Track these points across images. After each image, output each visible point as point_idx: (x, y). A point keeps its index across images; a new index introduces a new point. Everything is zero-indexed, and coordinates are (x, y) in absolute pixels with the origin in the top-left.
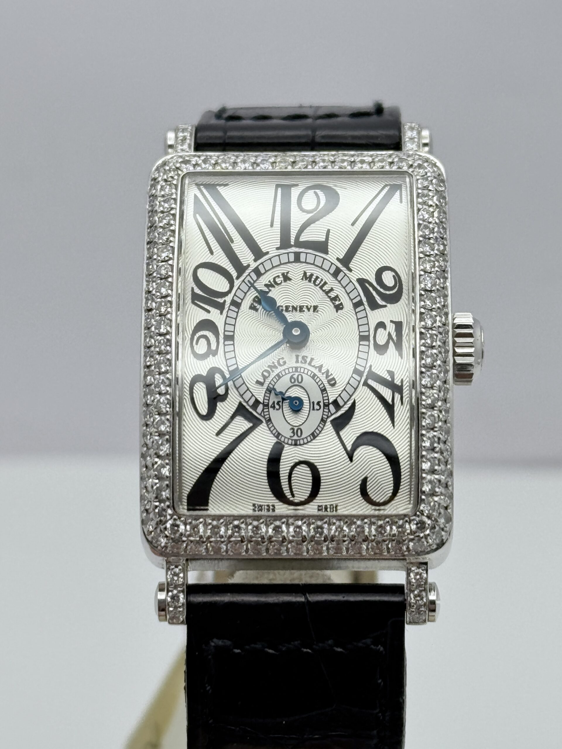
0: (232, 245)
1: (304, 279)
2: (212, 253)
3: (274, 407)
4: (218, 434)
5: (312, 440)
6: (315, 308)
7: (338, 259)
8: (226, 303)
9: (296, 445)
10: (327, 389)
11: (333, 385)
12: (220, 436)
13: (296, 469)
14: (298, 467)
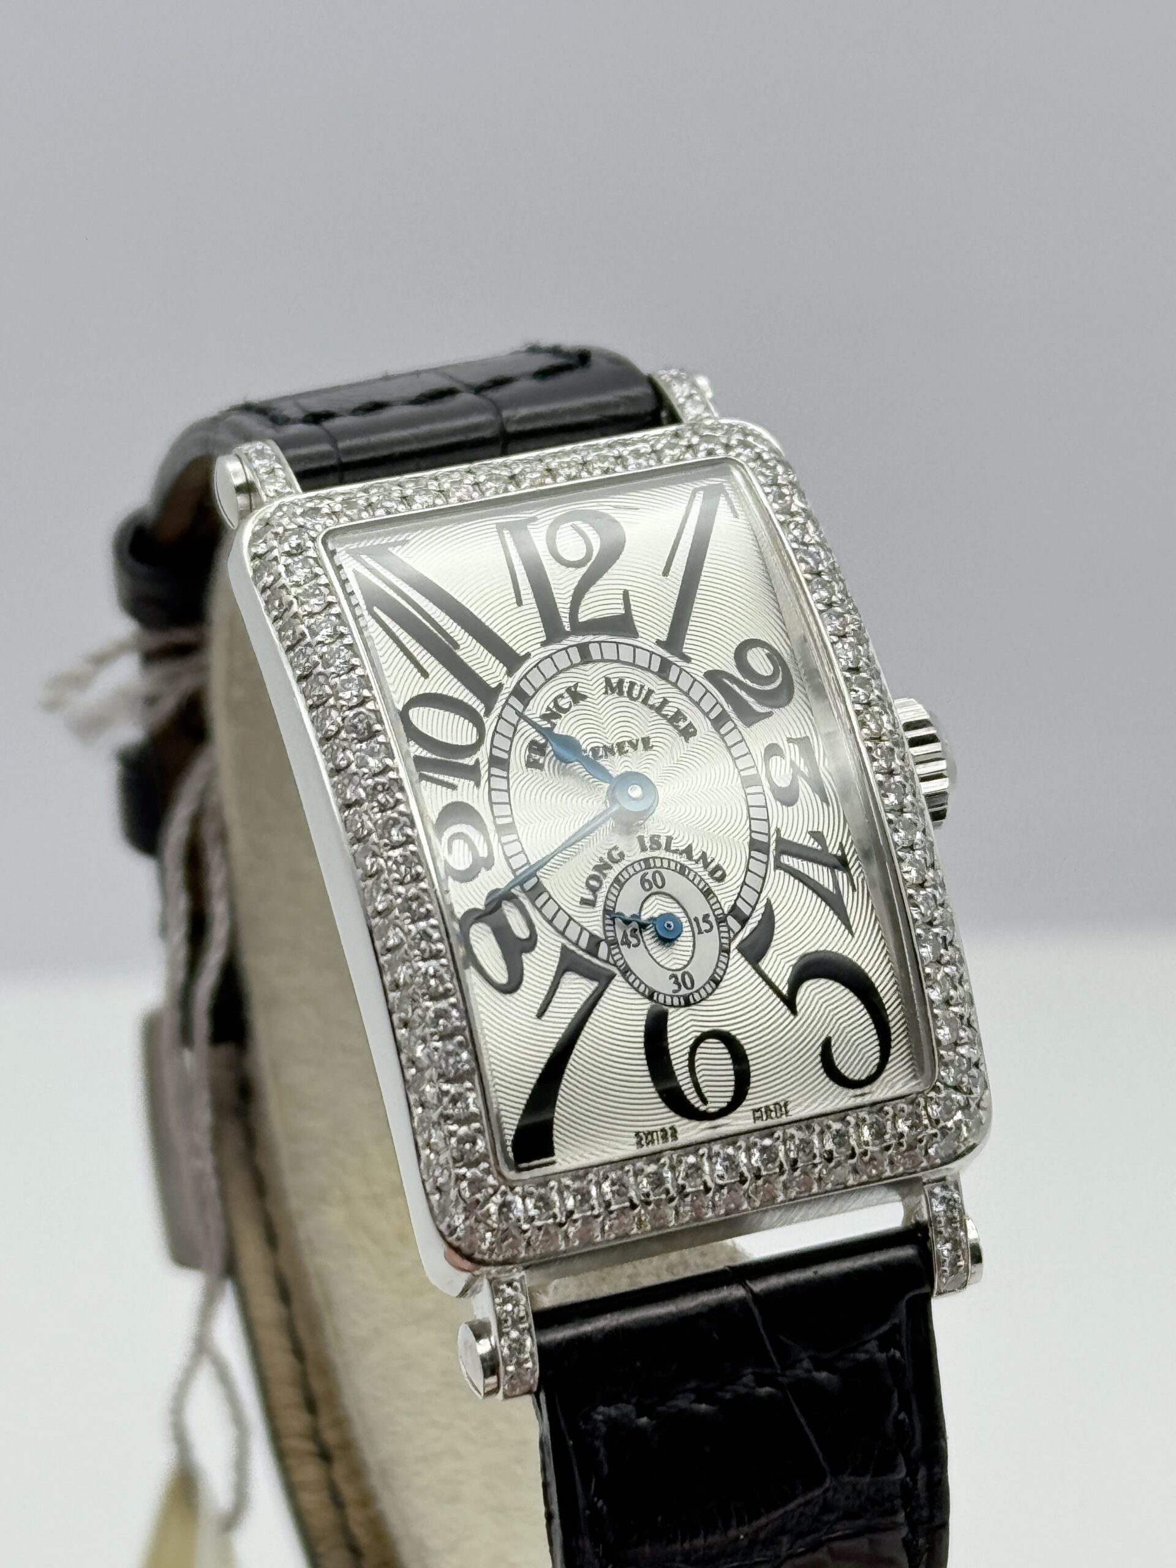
0: (459, 653)
1: (609, 692)
2: (425, 674)
3: (628, 943)
4: (541, 1014)
5: (714, 990)
6: (646, 741)
7: (659, 643)
8: (481, 766)
9: (688, 1004)
10: (713, 889)
11: (721, 879)
12: (544, 1018)
13: (699, 1050)
14: (702, 1045)
